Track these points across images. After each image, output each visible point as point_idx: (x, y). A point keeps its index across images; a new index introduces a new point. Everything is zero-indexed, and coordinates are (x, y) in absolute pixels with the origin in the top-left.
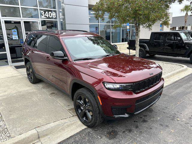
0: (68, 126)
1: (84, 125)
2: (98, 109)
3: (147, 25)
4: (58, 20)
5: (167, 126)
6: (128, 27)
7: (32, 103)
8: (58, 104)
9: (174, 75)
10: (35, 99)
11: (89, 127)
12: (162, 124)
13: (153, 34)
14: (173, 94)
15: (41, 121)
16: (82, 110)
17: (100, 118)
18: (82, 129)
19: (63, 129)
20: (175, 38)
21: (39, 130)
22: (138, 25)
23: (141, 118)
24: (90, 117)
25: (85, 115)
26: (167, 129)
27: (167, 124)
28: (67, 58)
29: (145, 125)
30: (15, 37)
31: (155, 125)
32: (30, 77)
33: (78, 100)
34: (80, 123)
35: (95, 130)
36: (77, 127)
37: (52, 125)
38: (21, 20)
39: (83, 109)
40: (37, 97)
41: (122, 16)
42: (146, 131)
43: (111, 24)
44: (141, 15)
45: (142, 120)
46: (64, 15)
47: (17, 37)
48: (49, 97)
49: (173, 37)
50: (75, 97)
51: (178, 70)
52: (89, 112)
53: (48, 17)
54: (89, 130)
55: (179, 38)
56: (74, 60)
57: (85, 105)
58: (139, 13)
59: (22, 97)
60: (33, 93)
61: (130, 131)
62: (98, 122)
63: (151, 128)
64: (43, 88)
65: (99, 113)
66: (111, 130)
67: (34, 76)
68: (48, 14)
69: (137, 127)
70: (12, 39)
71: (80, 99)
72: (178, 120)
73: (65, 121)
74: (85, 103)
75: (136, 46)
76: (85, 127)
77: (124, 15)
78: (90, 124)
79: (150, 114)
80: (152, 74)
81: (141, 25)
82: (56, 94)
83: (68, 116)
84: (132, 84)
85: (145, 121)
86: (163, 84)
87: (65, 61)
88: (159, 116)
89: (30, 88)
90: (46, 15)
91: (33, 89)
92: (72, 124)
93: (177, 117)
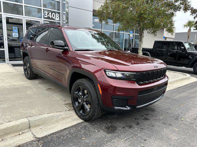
0: (63, 119)
1: (80, 119)
2: (97, 99)
3: (152, 31)
4: (61, 22)
5: (170, 125)
6: (131, 35)
7: (25, 96)
8: (55, 99)
9: (177, 81)
10: (29, 92)
11: (86, 120)
12: (165, 122)
13: (156, 43)
14: (176, 97)
15: (33, 111)
16: (79, 103)
17: (99, 110)
18: (78, 123)
19: (57, 121)
20: (179, 48)
21: (30, 119)
22: (142, 30)
23: (142, 116)
24: (88, 109)
25: (83, 108)
26: (171, 128)
27: (171, 123)
28: (67, 48)
29: (147, 123)
30: (15, 35)
31: (158, 123)
32: (26, 73)
33: (76, 91)
34: (76, 117)
35: (92, 124)
36: (73, 120)
37: (46, 115)
38: (23, 18)
39: (80, 101)
40: (33, 91)
41: (127, 19)
42: (147, 128)
43: (114, 32)
44: (145, 19)
45: (143, 118)
46: (67, 19)
47: (17, 34)
48: (45, 91)
49: (176, 48)
50: (73, 89)
51: (181, 78)
52: (87, 104)
53: (51, 17)
54: (86, 124)
55: (183, 48)
56: (75, 50)
57: (83, 97)
58: (143, 17)
59: (16, 90)
60: (29, 87)
61: (130, 127)
62: (96, 114)
63: (153, 126)
64: (40, 83)
65: (98, 104)
66: (110, 125)
67: (31, 71)
68: (52, 15)
69: (138, 124)
70: (12, 36)
71: (79, 90)
72: (182, 120)
73: (60, 113)
74: (84, 94)
75: (139, 51)
76: (82, 121)
77: (128, 18)
78: (87, 117)
79: (152, 113)
80: (157, 67)
81: (145, 30)
82: (53, 90)
83: (63, 109)
84: (136, 73)
85: (146, 119)
86: (167, 81)
87: (66, 51)
88: (161, 116)
89: (25, 83)
90: (49, 16)
91: (28, 84)
92: (67, 117)
93: (181, 118)
